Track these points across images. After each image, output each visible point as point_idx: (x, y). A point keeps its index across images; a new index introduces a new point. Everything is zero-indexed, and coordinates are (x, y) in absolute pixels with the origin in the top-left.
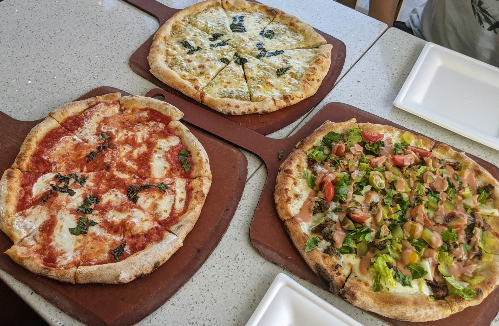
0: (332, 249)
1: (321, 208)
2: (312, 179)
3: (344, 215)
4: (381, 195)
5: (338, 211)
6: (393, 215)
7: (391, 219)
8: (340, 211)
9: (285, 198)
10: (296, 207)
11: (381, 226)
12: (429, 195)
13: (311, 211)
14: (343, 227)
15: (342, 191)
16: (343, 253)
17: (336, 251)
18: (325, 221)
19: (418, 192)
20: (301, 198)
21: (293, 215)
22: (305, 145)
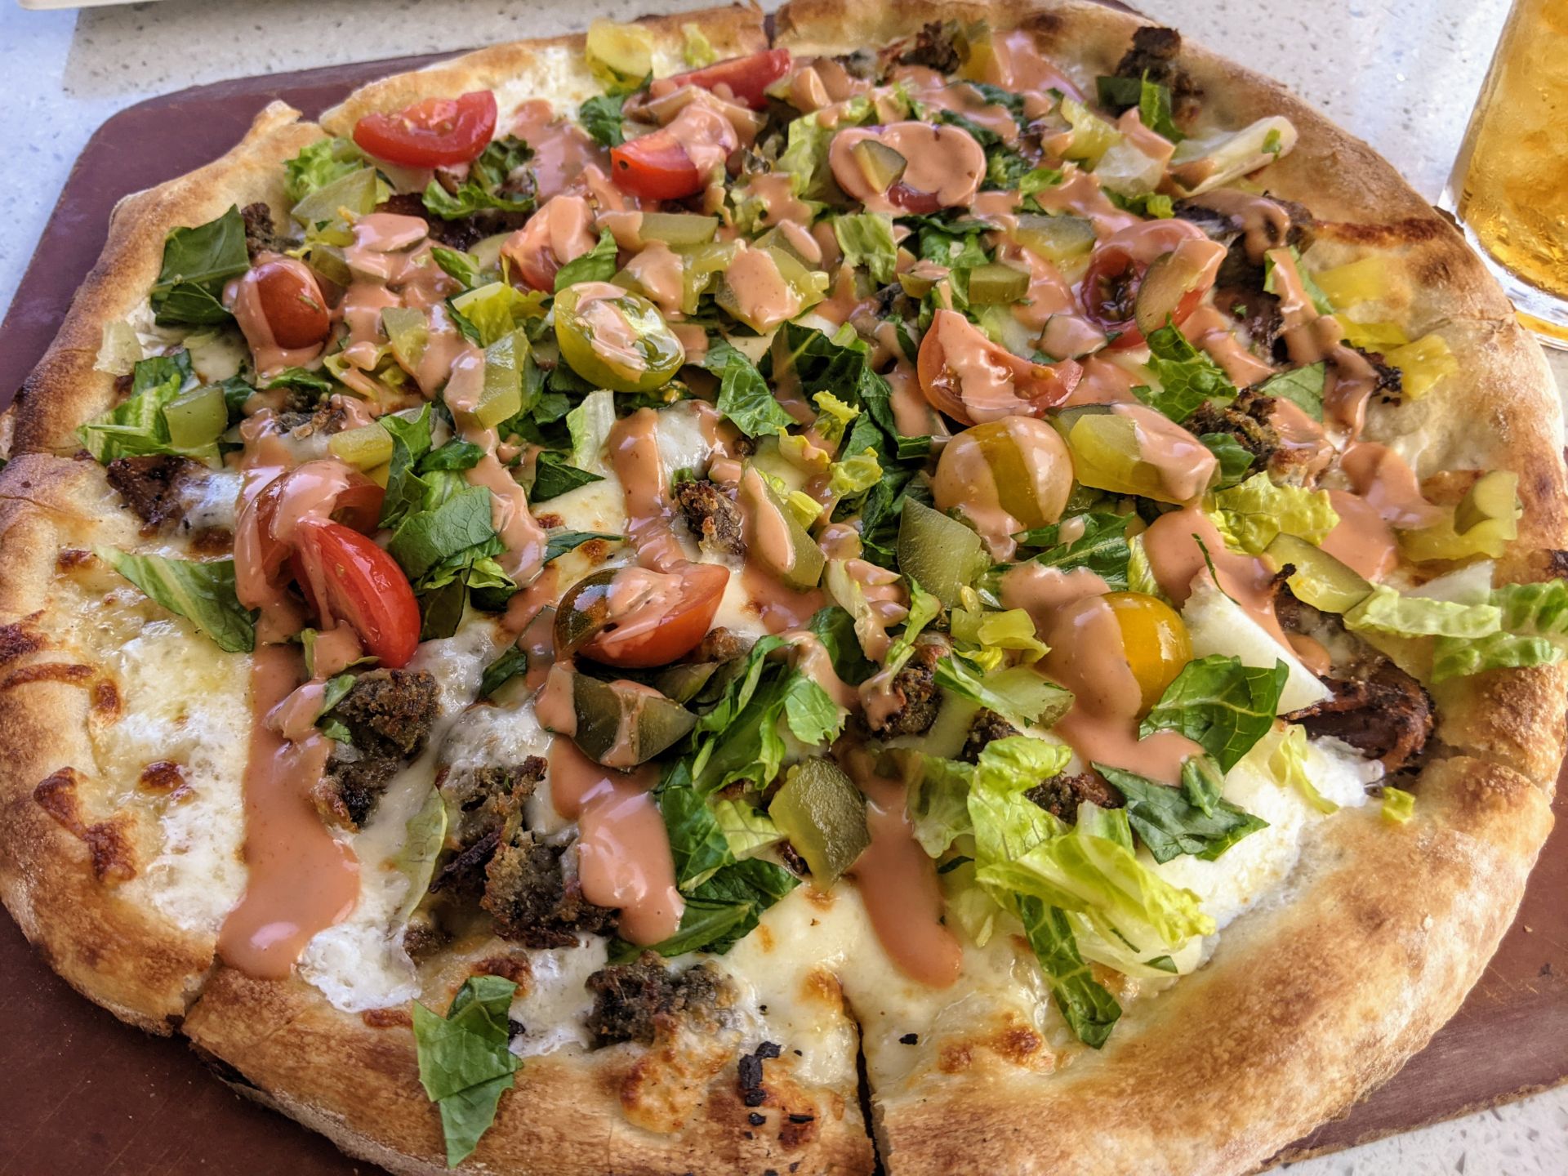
0: (634, 987)
1: (384, 741)
2: (206, 586)
3: (562, 673)
4: (695, 408)
5: (512, 677)
6: (841, 472)
7: (842, 503)
8: (520, 665)
9: (67, 861)
10: (200, 861)
11: (823, 581)
12: (932, 242)
13: (322, 809)
14: (607, 759)
15: (448, 529)
16: (722, 944)
17: (673, 966)
18: (457, 815)
19: (863, 268)
20: (205, 765)
21: (211, 941)
22: (52, 408)
